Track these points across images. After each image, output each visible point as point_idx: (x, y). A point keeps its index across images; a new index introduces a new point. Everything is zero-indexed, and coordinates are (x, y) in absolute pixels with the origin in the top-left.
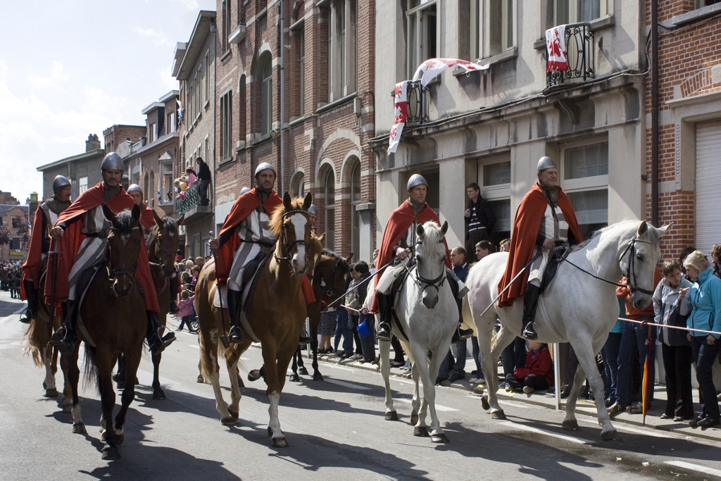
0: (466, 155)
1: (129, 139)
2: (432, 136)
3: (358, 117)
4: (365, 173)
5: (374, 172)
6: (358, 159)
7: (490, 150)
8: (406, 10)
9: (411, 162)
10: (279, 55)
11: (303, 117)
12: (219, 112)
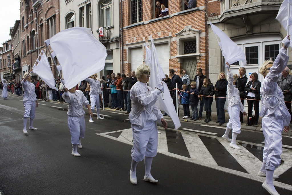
8: (67, 22)
10: (37, 31)
11: (43, 46)
12: (22, 44)
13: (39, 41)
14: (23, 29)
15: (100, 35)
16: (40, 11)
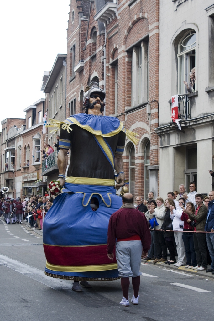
0: (213, 138)
1: (15, 126)
2: (193, 127)
3: (149, 115)
4: (152, 148)
5: (158, 147)
6: (149, 140)
8: (177, 54)
9: (180, 142)
10: (103, 80)
11: (116, 114)
12: (68, 112)
14: (71, 74)
16: (113, 29)
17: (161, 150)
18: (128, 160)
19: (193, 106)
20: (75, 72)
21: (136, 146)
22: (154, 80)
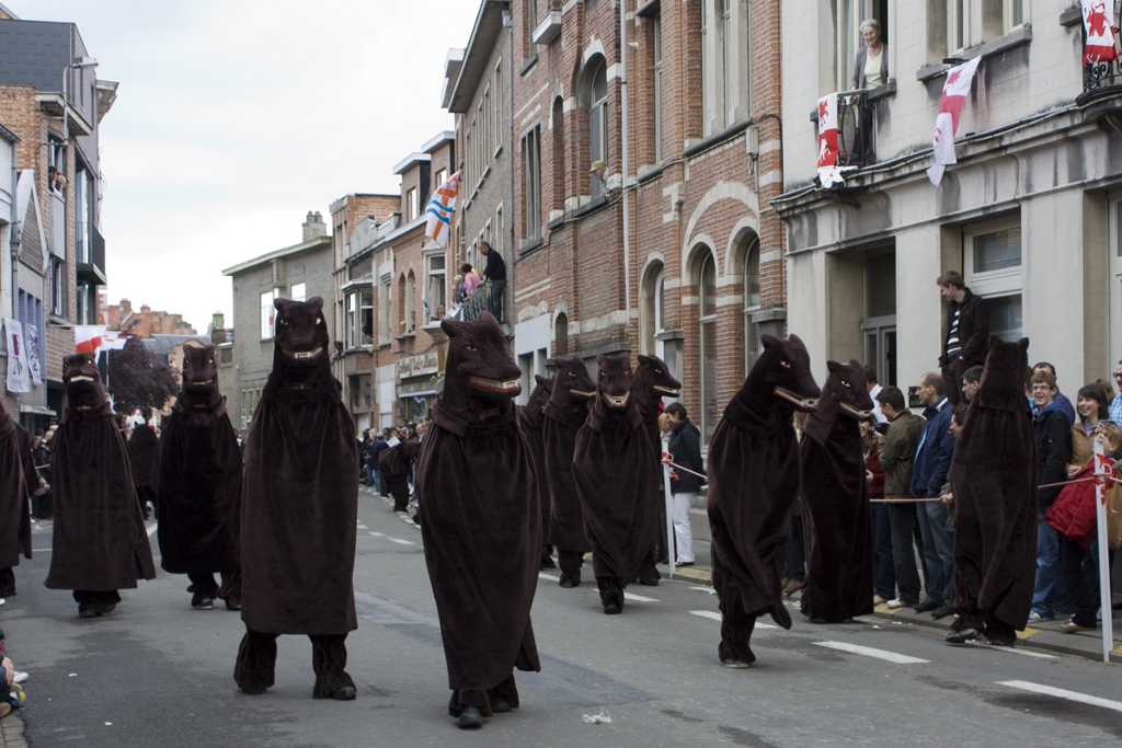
0: (941, 219)
1: (372, 218)
2: (882, 188)
3: (754, 160)
4: (766, 257)
5: (782, 255)
6: (756, 235)
7: (984, 209)
9: (847, 235)
10: (619, 61)
11: (659, 164)
12: (520, 163)
13: (633, 130)
14: (526, 49)
15: (1086, 49)
17: (790, 263)
18: (695, 298)
19: (884, 126)
20: (536, 43)
21: (719, 255)
22: (767, 53)
